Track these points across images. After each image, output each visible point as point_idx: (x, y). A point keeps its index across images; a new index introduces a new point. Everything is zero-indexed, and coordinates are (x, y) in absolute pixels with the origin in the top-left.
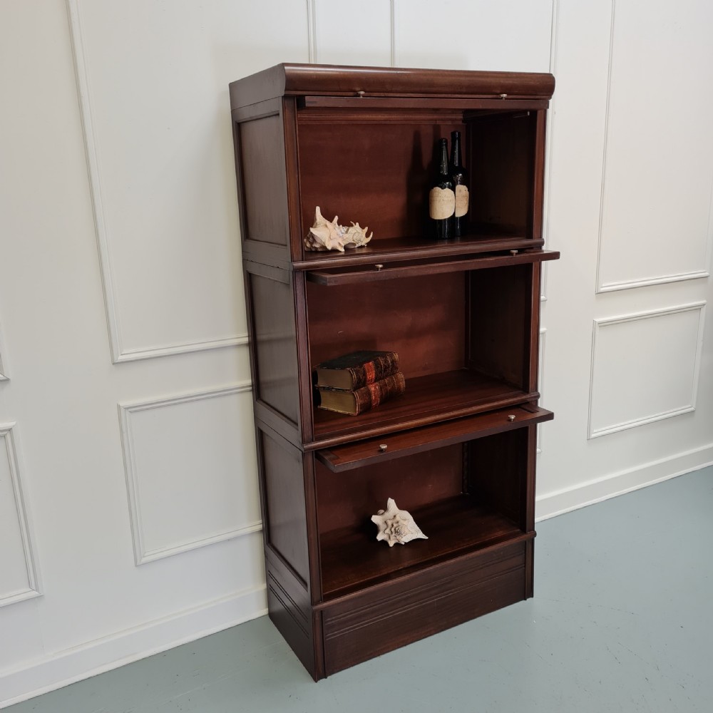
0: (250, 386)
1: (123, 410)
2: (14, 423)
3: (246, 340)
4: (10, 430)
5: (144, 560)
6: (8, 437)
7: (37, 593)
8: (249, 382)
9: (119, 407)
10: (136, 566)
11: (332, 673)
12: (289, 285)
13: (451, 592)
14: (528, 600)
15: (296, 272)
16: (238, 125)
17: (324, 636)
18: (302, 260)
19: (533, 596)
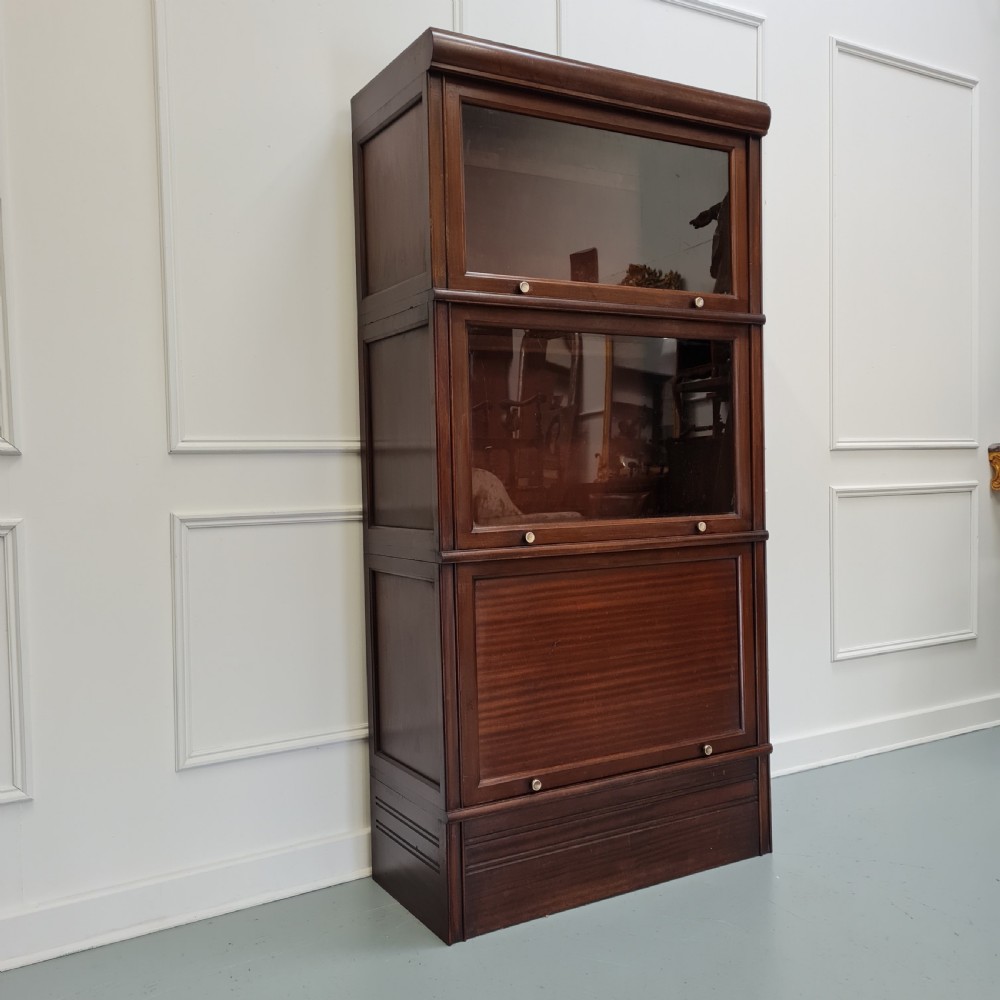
0: (359, 513)
1: (177, 522)
2: (20, 519)
3: (357, 445)
4: (12, 528)
5: (190, 762)
6: (9, 538)
7: (23, 794)
8: (358, 506)
9: (172, 517)
10: (178, 771)
11: (474, 935)
12: (427, 325)
13: (651, 825)
14: (766, 856)
15: (438, 301)
16: (361, 148)
17: (464, 868)
18: (447, 288)
19: (771, 851)
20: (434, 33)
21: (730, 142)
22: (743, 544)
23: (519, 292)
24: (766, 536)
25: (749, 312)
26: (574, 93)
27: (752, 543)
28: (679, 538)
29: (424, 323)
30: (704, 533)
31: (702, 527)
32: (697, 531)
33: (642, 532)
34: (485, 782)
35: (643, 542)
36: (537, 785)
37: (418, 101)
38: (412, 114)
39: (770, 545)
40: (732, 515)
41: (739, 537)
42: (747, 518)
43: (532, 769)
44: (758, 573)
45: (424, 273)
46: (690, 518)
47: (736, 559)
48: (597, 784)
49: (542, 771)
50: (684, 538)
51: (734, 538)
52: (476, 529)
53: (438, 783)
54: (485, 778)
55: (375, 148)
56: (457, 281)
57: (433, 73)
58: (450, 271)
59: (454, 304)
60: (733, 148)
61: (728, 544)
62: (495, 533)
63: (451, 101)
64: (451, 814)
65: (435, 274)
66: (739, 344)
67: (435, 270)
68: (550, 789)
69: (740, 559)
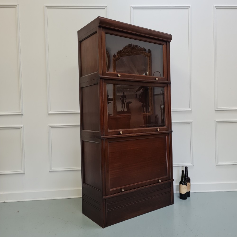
11: (109, 226)
12: (98, 84)
13: (148, 199)
15: (101, 79)
16: (80, 42)
17: (107, 210)
18: (102, 75)
19: (174, 204)
20: (100, 18)
23: (118, 76)
24: (172, 132)
25: (167, 81)
26: (130, 32)
27: (169, 133)
28: (153, 132)
29: (97, 83)
30: (159, 131)
31: (158, 130)
32: (157, 131)
33: (146, 131)
34: (111, 190)
35: (145, 133)
36: (123, 190)
37: (95, 33)
38: (94, 36)
40: (165, 127)
41: (166, 132)
42: (168, 127)
43: (122, 186)
44: (170, 140)
45: (97, 72)
46: (156, 128)
47: (165, 137)
48: (136, 189)
49: (124, 187)
50: (154, 132)
51: (165, 132)
52: (109, 131)
53: (100, 190)
54: (111, 188)
55: (84, 43)
56: (105, 74)
57: (100, 26)
58: (103, 72)
59: (104, 79)
60: (164, 44)
61: (164, 134)
62: (113, 132)
63: (103, 33)
64: (103, 197)
65: (100, 72)
66: (166, 88)
67: (100, 71)
68: (126, 191)
69: (166, 137)
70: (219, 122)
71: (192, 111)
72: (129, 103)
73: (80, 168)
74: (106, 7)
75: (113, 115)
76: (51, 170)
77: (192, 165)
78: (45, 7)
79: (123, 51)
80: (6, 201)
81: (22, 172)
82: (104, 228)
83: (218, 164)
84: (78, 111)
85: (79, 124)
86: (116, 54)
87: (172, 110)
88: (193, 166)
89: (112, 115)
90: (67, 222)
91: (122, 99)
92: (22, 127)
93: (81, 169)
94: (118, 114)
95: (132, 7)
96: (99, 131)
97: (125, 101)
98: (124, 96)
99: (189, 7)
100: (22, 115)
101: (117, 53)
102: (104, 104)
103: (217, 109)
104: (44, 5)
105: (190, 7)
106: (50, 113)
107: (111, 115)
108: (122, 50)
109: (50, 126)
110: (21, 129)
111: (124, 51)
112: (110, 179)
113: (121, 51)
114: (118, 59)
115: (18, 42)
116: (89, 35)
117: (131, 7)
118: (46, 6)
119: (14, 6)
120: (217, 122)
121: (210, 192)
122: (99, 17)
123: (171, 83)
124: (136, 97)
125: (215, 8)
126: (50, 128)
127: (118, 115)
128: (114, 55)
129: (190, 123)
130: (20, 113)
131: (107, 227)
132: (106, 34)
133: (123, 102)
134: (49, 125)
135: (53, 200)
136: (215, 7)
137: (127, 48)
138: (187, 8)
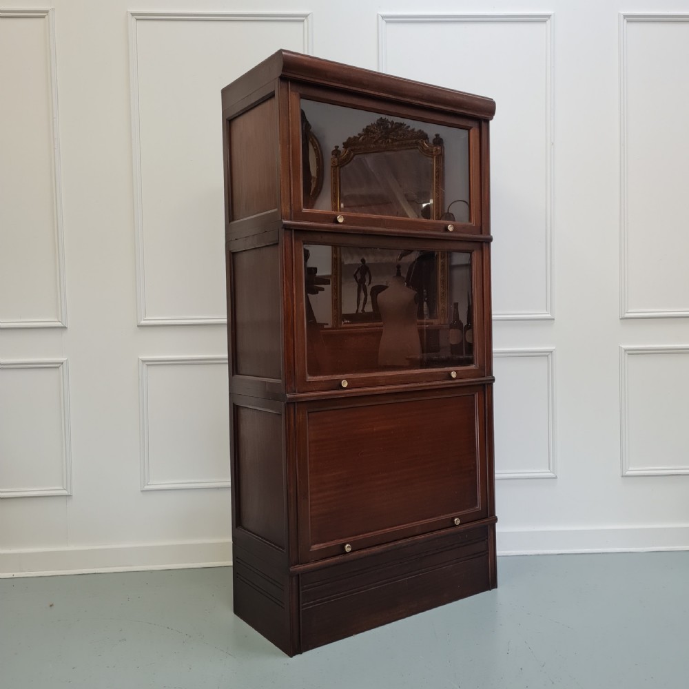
1: (141, 363)
2: (65, 359)
7: (67, 492)
11: (307, 650)
12: (277, 244)
13: (420, 573)
14: (493, 590)
15: (285, 229)
16: (229, 123)
17: (301, 605)
18: (291, 220)
19: (497, 587)
20: (283, 53)
21: (470, 124)
22: (479, 385)
23: (337, 222)
24: (493, 380)
25: (481, 233)
27: (484, 385)
28: (438, 383)
29: (275, 242)
30: (455, 379)
31: (454, 375)
32: (450, 378)
33: (416, 378)
34: (315, 547)
35: (416, 385)
36: (348, 548)
37: (272, 96)
38: (268, 104)
39: (496, 387)
40: (472, 367)
41: (476, 381)
42: (482, 368)
43: (345, 537)
44: (488, 404)
45: (276, 210)
46: (446, 369)
47: (474, 395)
48: (386, 546)
49: (352, 539)
50: (442, 383)
51: (473, 382)
52: (310, 378)
53: (283, 549)
54: (314, 544)
55: (239, 124)
56: (298, 215)
57: (283, 78)
58: (293, 209)
59: (295, 230)
60: (471, 128)
61: (469, 386)
62: (322, 381)
63: (293, 97)
64: (292, 569)
65: (283, 210)
66: (475, 255)
67: (283, 208)
68: (357, 550)
69: (476, 396)
70: (633, 353)
71: (553, 319)
72: (378, 290)
73: (227, 481)
74: (306, 16)
75: (330, 326)
76: (147, 487)
77: (551, 475)
78: (130, 16)
79: (361, 139)
80: (17, 575)
81: (65, 492)
82: (294, 657)
83: (628, 473)
84: (223, 318)
85: (226, 355)
86: (341, 148)
87: (493, 316)
88: (556, 478)
89: (327, 324)
90: (190, 637)
91: (359, 278)
92: (62, 363)
93: (229, 484)
94: (347, 323)
95: (383, 17)
96: (280, 381)
97: (366, 284)
98: (364, 270)
99: (549, 16)
100: (64, 328)
101: (344, 144)
102: (295, 303)
103: (627, 315)
104: (127, 12)
105: (552, 17)
106: (143, 322)
107: (325, 327)
108: (359, 134)
109: (144, 361)
110: (61, 367)
111: (363, 139)
112: (311, 517)
113: (355, 137)
114: (347, 160)
115: (53, 119)
116: (253, 101)
117: (380, 18)
118: (133, 14)
119: (40, 15)
120: (625, 350)
121: (603, 553)
122: (281, 51)
123: (491, 240)
124: (399, 274)
125: (625, 21)
126: (145, 366)
127: (345, 323)
128: (334, 149)
129: (546, 355)
130: (59, 324)
131: (300, 652)
132: (302, 100)
133: (361, 286)
134: (140, 358)
135: (152, 571)
136: (625, 16)
137: (372, 132)
138: (542, 19)
